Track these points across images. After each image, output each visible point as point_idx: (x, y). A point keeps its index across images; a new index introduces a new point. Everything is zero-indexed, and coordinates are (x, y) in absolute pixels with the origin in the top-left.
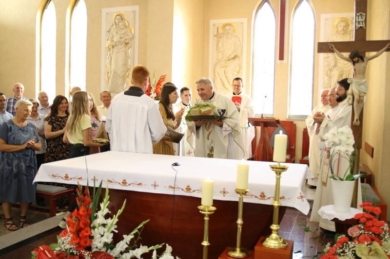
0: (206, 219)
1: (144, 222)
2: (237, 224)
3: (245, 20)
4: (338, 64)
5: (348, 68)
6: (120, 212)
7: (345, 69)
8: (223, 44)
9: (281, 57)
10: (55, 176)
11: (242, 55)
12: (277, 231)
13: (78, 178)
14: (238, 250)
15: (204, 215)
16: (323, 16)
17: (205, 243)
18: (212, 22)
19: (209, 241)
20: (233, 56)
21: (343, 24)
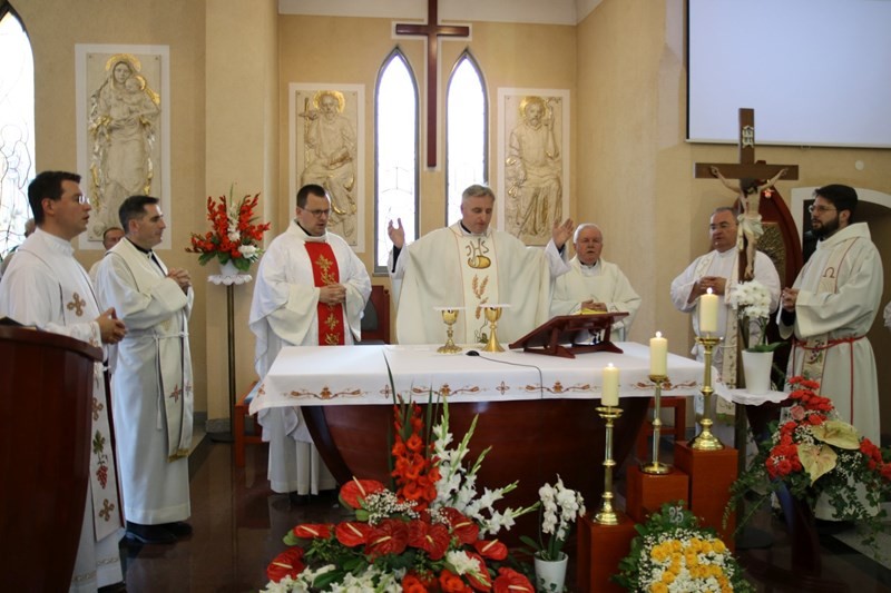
0: (609, 425)
1: (485, 452)
2: (653, 427)
3: (360, 89)
4: (529, 176)
5: (546, 184)
6: (468, 436)
7: (542, 186)
8: (318, 132)
9: (432, 163)
10: (298, 394)
11: (356, 155)
12: (710, 427)
13: (351, 391)
14: (656, 464)
15: (605, 420)
16: (502, 92)
17: (609, 463)
18: (294, 87)
19: (614, 458)
20: (339, 155)
21: (536, 107)
